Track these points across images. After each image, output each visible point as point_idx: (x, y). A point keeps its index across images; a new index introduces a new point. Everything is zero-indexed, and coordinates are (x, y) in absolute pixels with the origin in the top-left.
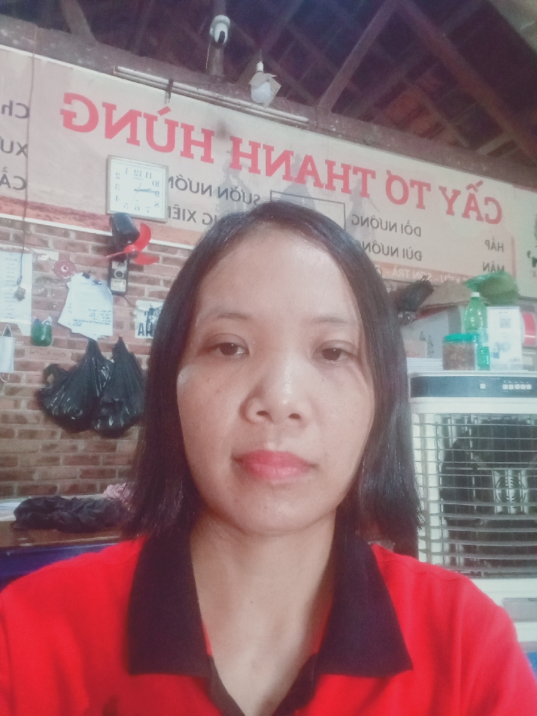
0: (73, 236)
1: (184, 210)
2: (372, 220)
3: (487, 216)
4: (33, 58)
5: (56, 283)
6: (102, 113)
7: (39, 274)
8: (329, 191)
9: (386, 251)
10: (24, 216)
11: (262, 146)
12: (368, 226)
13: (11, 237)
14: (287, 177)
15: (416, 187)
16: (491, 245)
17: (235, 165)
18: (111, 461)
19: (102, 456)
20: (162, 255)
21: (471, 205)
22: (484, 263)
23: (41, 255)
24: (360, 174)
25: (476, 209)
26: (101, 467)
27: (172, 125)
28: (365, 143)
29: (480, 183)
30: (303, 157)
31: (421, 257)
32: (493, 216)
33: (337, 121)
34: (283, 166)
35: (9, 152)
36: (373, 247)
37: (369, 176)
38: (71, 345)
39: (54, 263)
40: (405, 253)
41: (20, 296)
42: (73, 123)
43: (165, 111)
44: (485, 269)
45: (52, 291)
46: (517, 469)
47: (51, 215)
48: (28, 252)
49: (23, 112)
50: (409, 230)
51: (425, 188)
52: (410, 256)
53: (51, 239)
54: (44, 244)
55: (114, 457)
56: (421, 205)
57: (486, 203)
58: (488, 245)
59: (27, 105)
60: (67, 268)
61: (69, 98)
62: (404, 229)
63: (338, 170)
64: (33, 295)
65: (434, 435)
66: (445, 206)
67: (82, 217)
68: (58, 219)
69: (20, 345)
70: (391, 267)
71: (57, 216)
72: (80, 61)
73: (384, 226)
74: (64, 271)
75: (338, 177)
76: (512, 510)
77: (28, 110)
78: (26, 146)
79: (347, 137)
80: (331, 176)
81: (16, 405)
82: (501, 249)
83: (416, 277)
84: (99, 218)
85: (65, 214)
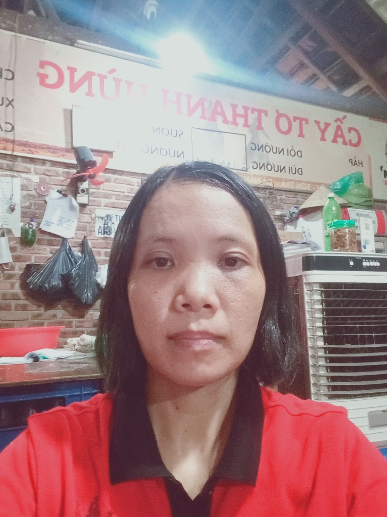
0: (48, 163)
2: (265, 147)
3: (350, 141)
4: (15, 36)
5: (38, 199)
6: (67, 74)
7: (25, 193)
8: (234, 127)
9: (276, 170)
10: (13, 151)
11: (184, 95)
12: (263, 151)
13: (5, 166)
14: (203, 117)
15: (298, 121)
16: (353, 164)
18: (80, 324)
19: (75, 321)
20: (113, 176)
21: (338, 134)
23: (26, 179)
24: (256, 113)
25: (342, 136)
26: (73, 329)
27: (118, 81)
29: (345, 117)
30: (214, 102)
31: (302, 172)
32: (355, 141)
34: (200, 109)
36: (267, 166)
37: (263, 114)
38: (50, 243)
39: (36, 184)
40: (290, 170)
41: (12, 209)
42: (46, 82)
43: (112, 71)
45: (35, 204)
47: (33, 149)
48: (17, 177)
49: (10, 76)
50: (292, 151)
51: (304, 122)
52: (294, 173)
53: (32, 167)
54: (28, 172)
55: (83, 322)
56: (301, 135)
57: (349, 132)
58: (352, 162)
59: (12, 70)
60: (45, 187)
61: (43, 64)
62: (289, 153)
63: (240, 111)
64: (22, 207)
65: (320, 298)
66: (319, 135)
67: (54, 150)
68: (38, 152)
69: (13, 243)
70: (280, 180)
71: (37, 150)
72: (50, 37)
73: (275, 151)
74: (43, 189)
75: (240, 116)
77: (13, 74)
78: (13, 100)
80: (235, 115)
81: (12, 286)
82: (360, 165)
83: (299, 187)
84: (67, 151)
85: (43, 148)
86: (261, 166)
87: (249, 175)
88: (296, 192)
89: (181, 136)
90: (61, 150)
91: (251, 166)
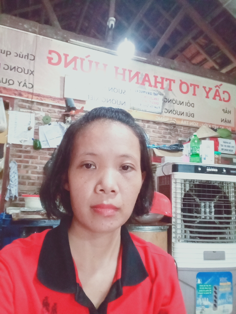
0: (50, 106)
2: (173, 101)
3: (224, 99)
4: (36, 36)
6: (63, 58)
7: (37, 121)
8: (155, 89)
9: (178, 114)
10: (32, 99)
11: (127, 70)
12: (171, 103)
13: (27, 107)
14: (137, 83)
15: (193, 86)
16: (225, 112)
21: (217, 94)
22: (221, 119)
23: (38, 114)
24: (168, 81)
25: (219, 96)
27: (91, 62)
28: (171, 69)
29: (221, 85)
30: (144, 74)
31: (194, 116)
32: (227, 99)
33: (160, 59)
35: (27, 74)
36: (173, 112)
37: (172, 82)
38: (49, 149)
39: (43, 117)
42: (52, 62)
44: (222, 121)
46: (211, 202)
47: (42, 98)
48: (33, 113)
49: (32, 58)
50: (189, 104)
51: (196, 87)
52: (189, 115)
53: (42, 107)
54: (39, 110)
56: (194, 94)
57: (224, 93)
59: (34, 55)
61: (50, 52)
62: (187, 104)
63: (159, 80)
64: (34, 129)
65: (181, 187)
66: (205, 94)
67: (54, 99)
68: (45, 100)
69: (29, 149)
70: (180, 120)
72: (55, 37)
73: (178, 103)
75: (159, 82)
76: (208, 218)
77: (34, 57)
78: (33, 71)
79: (164, 66)
80: (156, 82)
81: (27, 172)
82: (229, 113)
83: (191, 124)
84: (61, 99)
85: (48, 98)
86: (170, 111)
87: (163, 116)
88: (189, 127)
89: (124, 93)
90: (57, 99)
91: (164, 111)
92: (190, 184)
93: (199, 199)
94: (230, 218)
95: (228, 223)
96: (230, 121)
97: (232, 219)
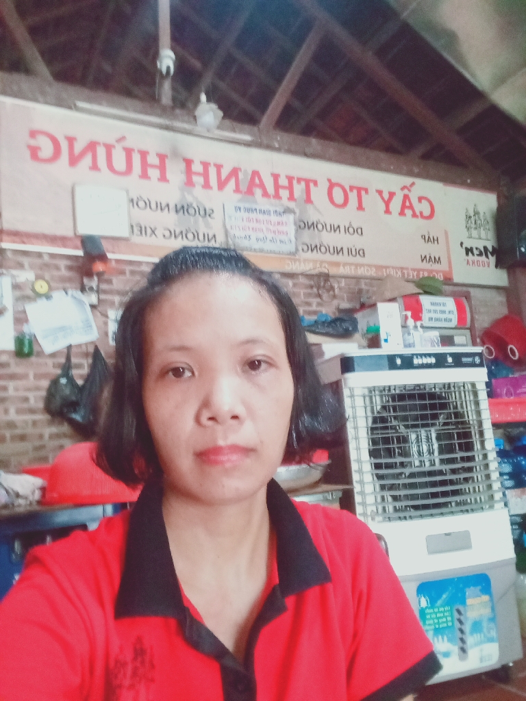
1: (145, 228)
2: (317, 224)
3: (421, 213)
6: (64, 146)
7: (18, 293)
8: (276, 201)
9: (332, 252)
11: (212, 165)
12: (314, 229)
14: (237, 190)
15: (355, 192)
16: (427, 239)
17: (189, 183)
20: (128, 268)
21: (406, 205)
22: (421, 255)
23: (18, 276)
24: (303, 184)
25: (411, 207)
27: (129, 152)
28: (306, 155)
29: (413, 184)
30: (250, 173)
31: (364, 253)
32: (427, 212)
33: (279, 137)
34: (233, 181)
37: (312, 185)
39: (30, 281)
40: (350, 251)
42: (40, 156)
43: (122, 139)
44: (422, 261)
46: (428, 428)
48: (6, 275)
50: (351, 230)
51: (363, 193)
52: (354, 253)
53: (26, 261)
54: (21, 266)
56: (360, 207)
57: (420, 201)
61: (33, 134)
62: (347, 230)
63: (283, 181)
64: (14, 312)
65: (363, 404)
66: (382, 207)
67: (54, 239)
68: (31, 243)
69: (5, 358)
70: (337, 264)
71: (31, 241)
72: (41, 99)
73: (329, 229)
75: (284, 187)
76: (427, 464)
79: (290, 151)
80: (277, 187)
81: (6, 411)
82: (436, 242)
83: (361, 272)
84: (70, 239)
85: (37, 238)
86: (313, 247)
87: (299, 260)
88: (358, 279)
89: (212, 216)
90: (62, 239)
91: (300, 249)
92: (381, 396)
93: (404, 426)
94: (471, 459)
95: (470, 470)
96: (439, 258)
97: (477, 459)
